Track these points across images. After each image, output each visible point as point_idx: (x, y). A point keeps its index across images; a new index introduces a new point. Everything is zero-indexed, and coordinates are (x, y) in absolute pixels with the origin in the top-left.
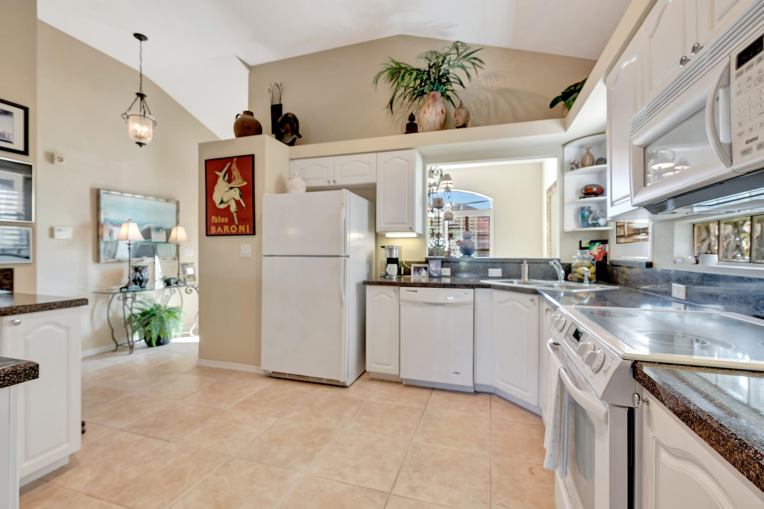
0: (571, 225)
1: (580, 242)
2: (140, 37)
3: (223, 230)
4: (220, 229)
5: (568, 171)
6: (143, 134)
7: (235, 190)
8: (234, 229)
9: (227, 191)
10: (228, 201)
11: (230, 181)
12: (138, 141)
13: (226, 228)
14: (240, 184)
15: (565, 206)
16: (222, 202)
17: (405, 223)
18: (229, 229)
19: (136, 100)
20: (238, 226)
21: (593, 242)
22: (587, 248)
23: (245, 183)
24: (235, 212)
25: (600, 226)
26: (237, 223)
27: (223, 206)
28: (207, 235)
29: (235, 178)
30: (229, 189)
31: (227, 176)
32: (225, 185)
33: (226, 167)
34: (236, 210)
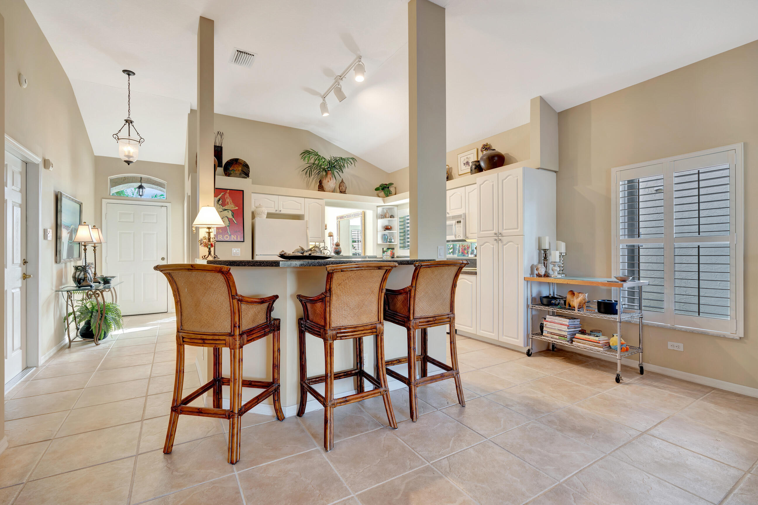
0: (380, 241)
1: (383, 248)
2: (129, 73)
5: (380, 218)
6: (131, 155)
7: (228, 212)
8: (227, 237)
11: (223, 205)
12: (127, 159)
14: (232, 208)
15: (378, 233)
17: (320, 238)
18: (223, 237)
19: (125, 124)
20: (230, 236)
21: (388, 249)
22: (386, 251)
23: (237, 208)
25: (392, 243)
26: (229, 233)
29: (228, 203)
30: (223, 210)
31: (221, 201)
32: (220, 207)
33: (220, 195)
34: (229, 225)
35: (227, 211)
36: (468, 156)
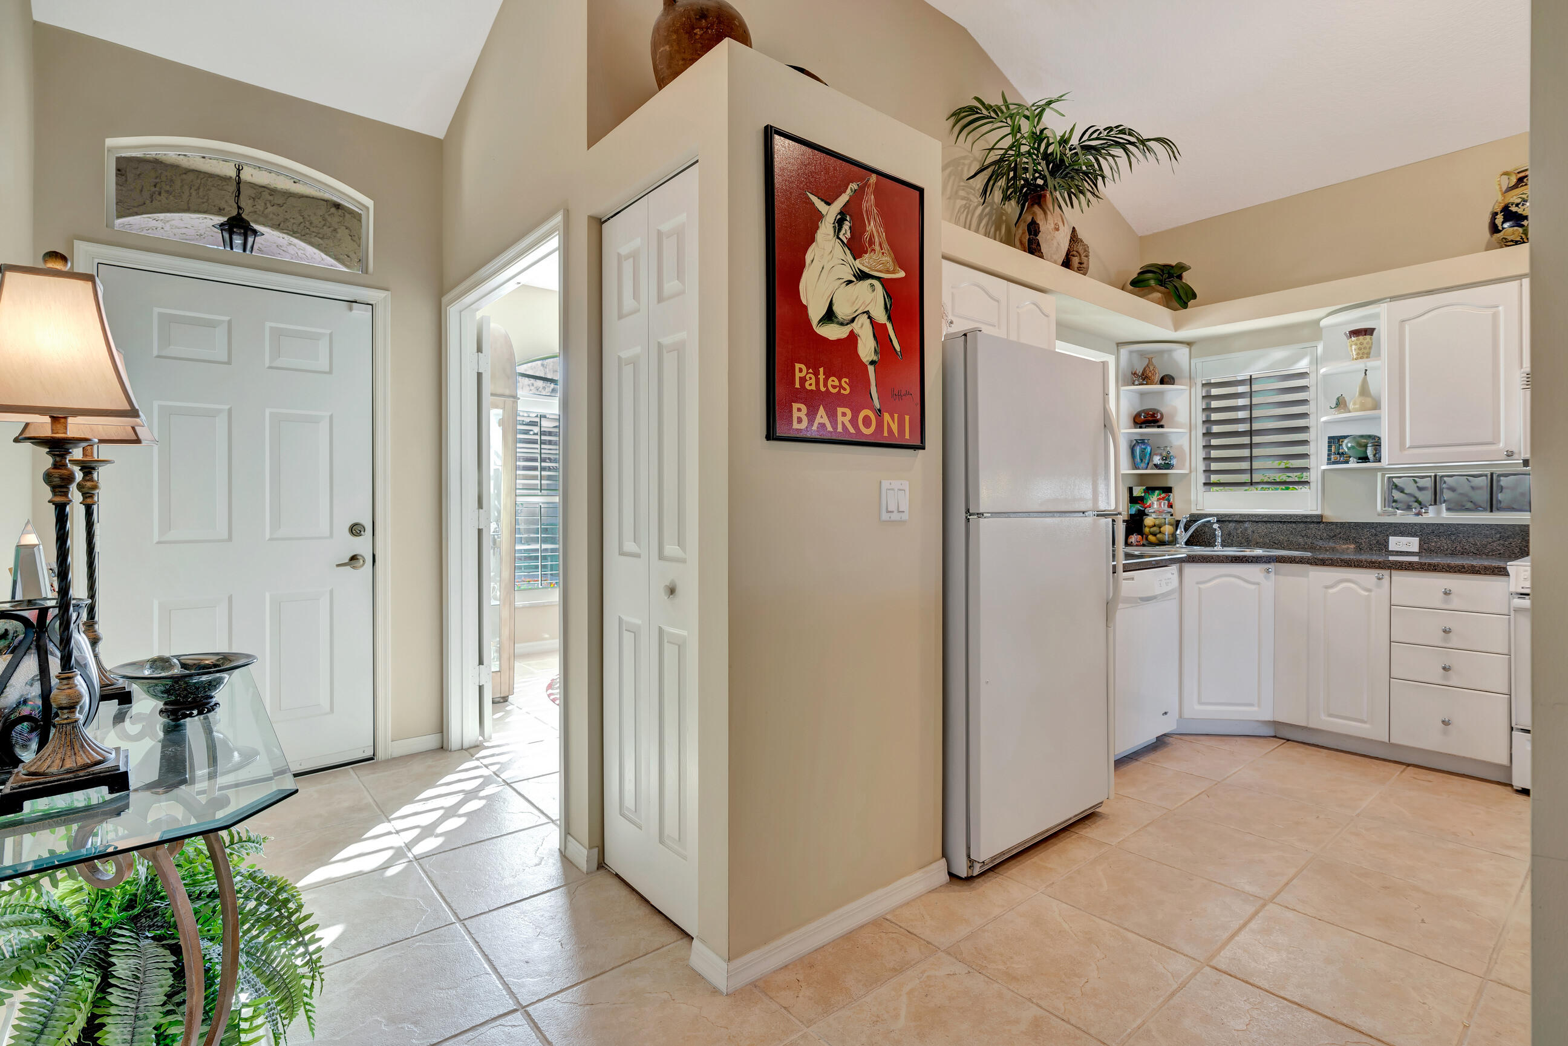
1: (1130, 489)
3: (834, 422)
4: (822, 416)
5: (1126, 385)
7: (873, 288)
8: (867, 422)
9: (850, 282)
10: (853, 320)
11: (856, 247)
13: (844, 415)
14: (888, 272)
16: (830, 316)
18: (854, 421)
20: (879, 413)
22: (1141, 498)
23: (902, 274)
24: (872, 363)
26: (876, 401)
27: (832, 332)
28: (769, 437)
29: (871, 242)
30: (854, 276)
31: (846, 226)
32: (842, 256)
33: (845, 192)
34: (875, 358)
35: (870, 281)
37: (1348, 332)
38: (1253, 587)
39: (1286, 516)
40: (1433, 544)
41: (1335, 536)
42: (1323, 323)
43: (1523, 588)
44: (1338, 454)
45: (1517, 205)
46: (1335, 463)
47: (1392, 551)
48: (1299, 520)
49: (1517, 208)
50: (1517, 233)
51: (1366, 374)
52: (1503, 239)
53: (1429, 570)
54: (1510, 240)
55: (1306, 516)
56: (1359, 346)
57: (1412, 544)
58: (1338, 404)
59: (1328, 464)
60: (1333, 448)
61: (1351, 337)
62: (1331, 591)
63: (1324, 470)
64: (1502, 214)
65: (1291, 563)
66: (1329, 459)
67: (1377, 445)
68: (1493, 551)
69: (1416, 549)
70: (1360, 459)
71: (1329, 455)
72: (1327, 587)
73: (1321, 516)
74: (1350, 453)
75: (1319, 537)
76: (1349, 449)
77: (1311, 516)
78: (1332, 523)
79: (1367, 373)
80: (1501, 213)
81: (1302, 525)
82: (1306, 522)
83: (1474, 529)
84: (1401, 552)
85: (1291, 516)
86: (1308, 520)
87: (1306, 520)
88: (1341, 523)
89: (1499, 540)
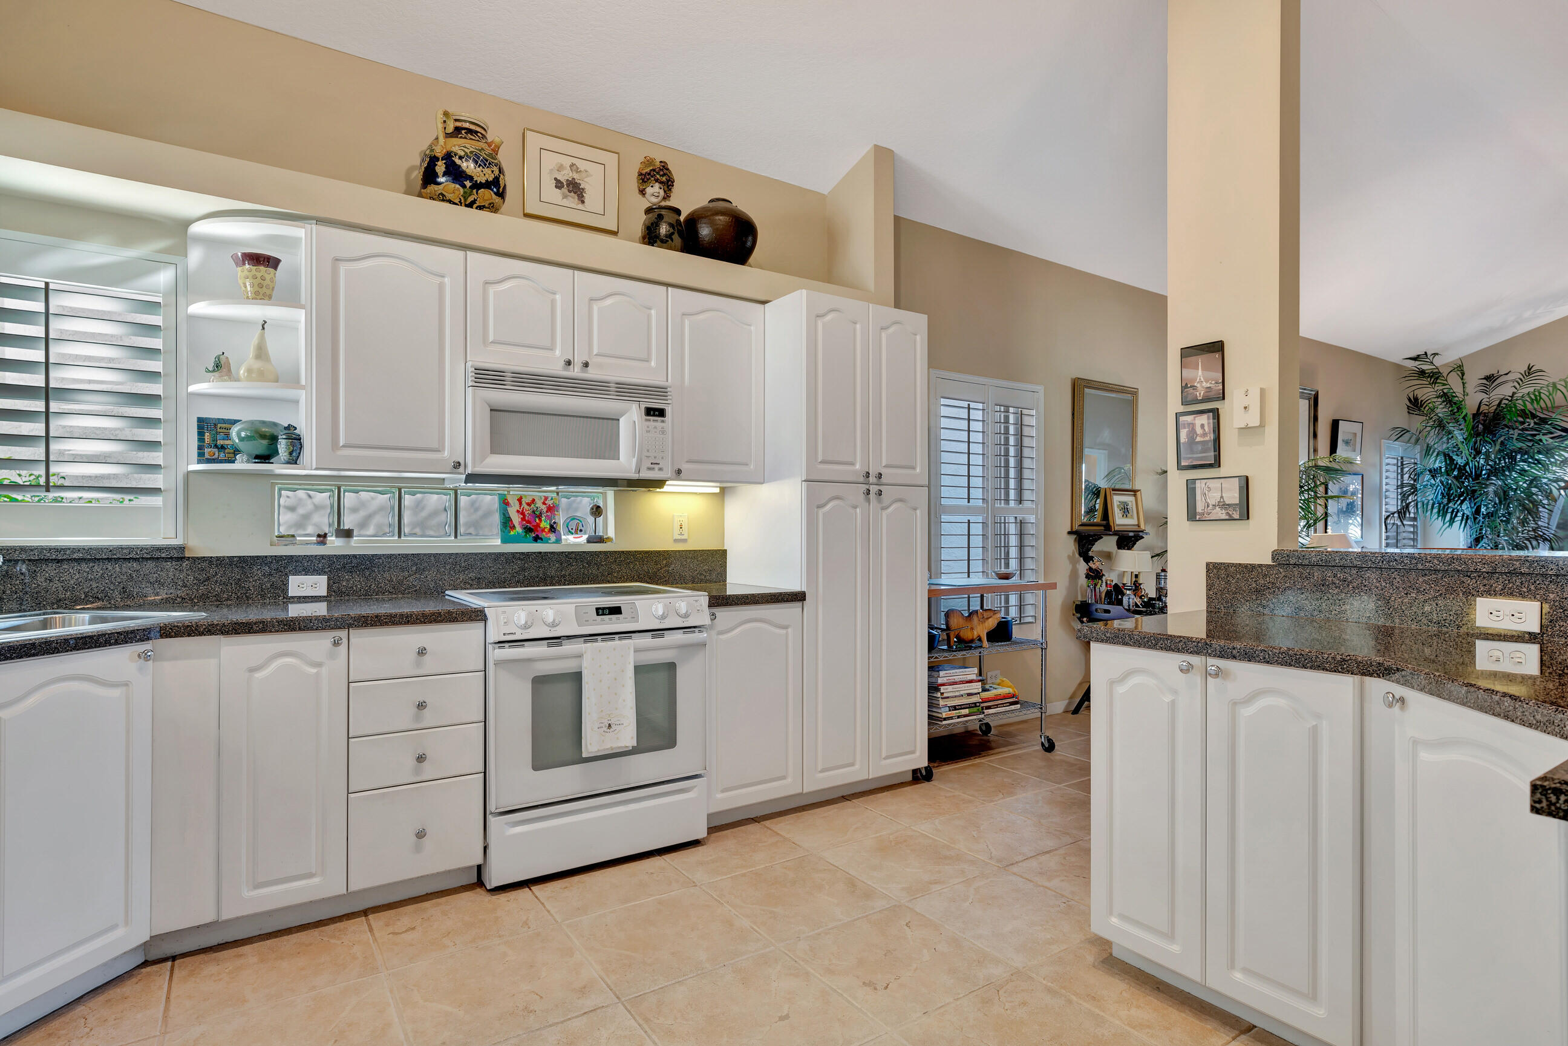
36: (581, 165)
37: (240, 254)
38: (116, 693)
39: (121, 548)
40: (344, 584)
41: (208, 579)
42: (196, 228)
43: (504, 634)
44: (216, 446)
45: (461, 158)
46: (209, 461)
47: (293, 597)
48: (145, 556)
49: (460, 161)
50: (457, 193)
51: (263, 328)
52: (439, 194)
53: (401, 624)
54: (448, 198)
55: (159, 549)
56: (259, 280)
57: (317, 584)
58: (218, 366)
59: (199, 462)
60: (206, 437)
61: (244, 264)
62: (258, 675)
63: (189, 473)
64: (444, 161)
65: (189, 635)
66: (201, 454)
67: (295, 439)
68: (409, 587)
69: (323, 592)
70: (257, 457)
71: (200, 448)
72: (252, 670)
73: (182, 549)
74: (241, 446)
75: (180, 583)
76: (241, 439)
77: (168, 548)
78: (203, 559)
79: (265, 326)
80: (442, 160)
81: (151, 565)
82: (158, 558)
83: (390, 560)
84: (305, 597)
85: (131, 549)
86: (163, 555)
87: (157, 555)
88: (218, 558)
89: (415, 573)
